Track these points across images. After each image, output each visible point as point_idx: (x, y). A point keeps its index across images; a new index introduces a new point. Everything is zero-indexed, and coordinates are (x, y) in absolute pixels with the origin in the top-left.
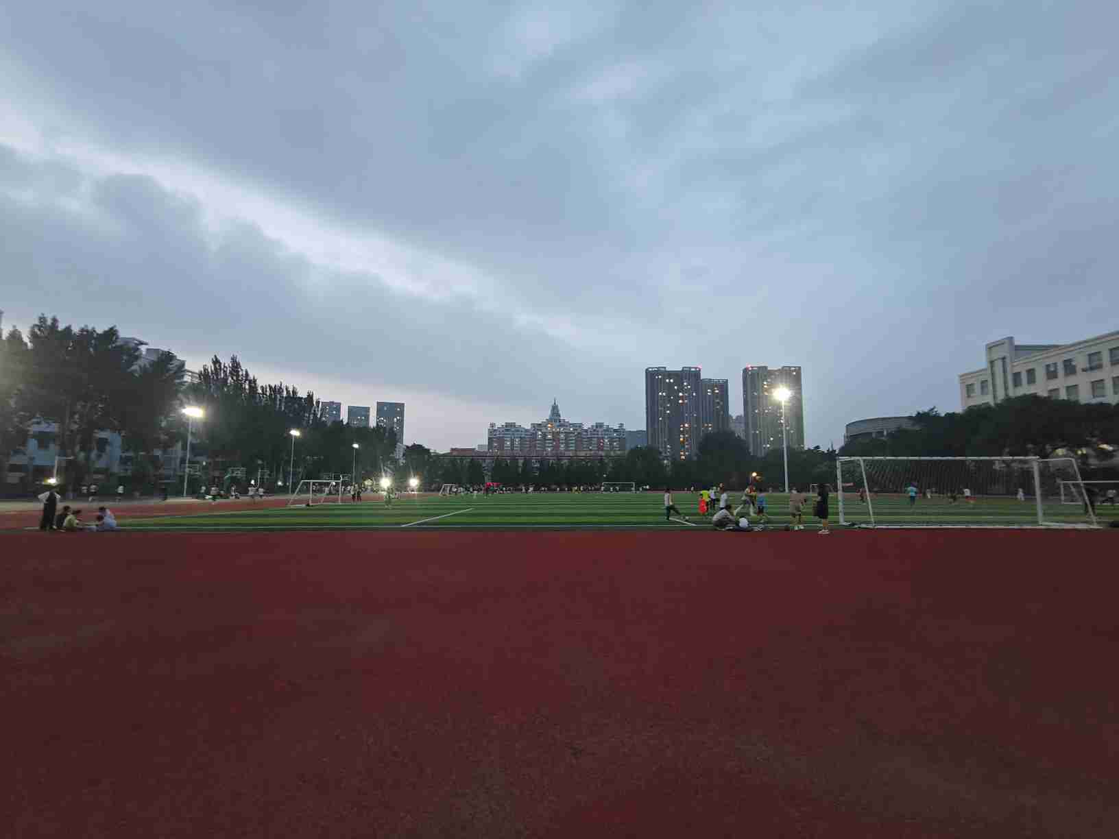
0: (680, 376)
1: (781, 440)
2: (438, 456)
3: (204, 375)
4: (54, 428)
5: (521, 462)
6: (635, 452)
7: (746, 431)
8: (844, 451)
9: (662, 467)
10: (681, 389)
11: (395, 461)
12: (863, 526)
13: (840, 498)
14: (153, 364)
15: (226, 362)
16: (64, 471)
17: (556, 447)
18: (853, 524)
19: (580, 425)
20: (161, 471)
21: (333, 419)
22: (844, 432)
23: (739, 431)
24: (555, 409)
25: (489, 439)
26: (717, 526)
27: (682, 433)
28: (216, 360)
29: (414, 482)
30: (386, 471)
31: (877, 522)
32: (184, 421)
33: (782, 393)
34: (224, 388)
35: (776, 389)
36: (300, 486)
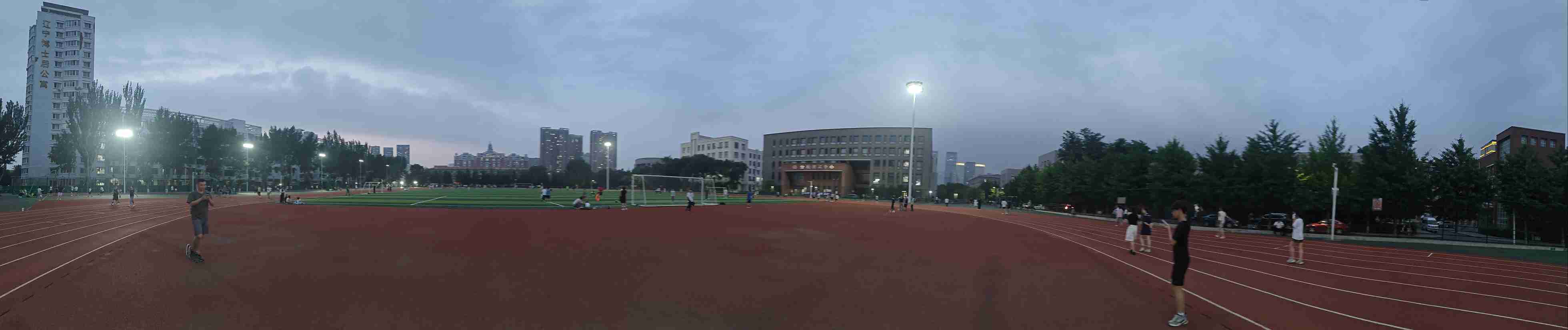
0: (558, 132)
1: (605, 165)
2: (428, 170)
3: (325, 139)
4: (278, 165)
5: (472, 172)
6: (533, 169)
7: (591, 160)
8: (634, 172)
9: (547, 176)
10: (558, 139)
11: (406, 173)
12: (642, 206)
13: (632, 193)
14: (307, 138)
15: (332, 133)
16: (284, 181)
17: (491, 165)
18: (637, 205)
19: (504, 155)
20: (314, 180)
21: (376, 154)
22: (634, 163)
23: (587, 160)
24: (490, 147)
25: (455, 161)
26: (575, 207)
27: (558, 160)
28: (329, 133)
29: (415, 182)
30: (402, 177)
31: (647, 204)
32: (320, 159)
33: (608, 144)
34: (333, 144)
35: (605, 142)
36: (365, 185)
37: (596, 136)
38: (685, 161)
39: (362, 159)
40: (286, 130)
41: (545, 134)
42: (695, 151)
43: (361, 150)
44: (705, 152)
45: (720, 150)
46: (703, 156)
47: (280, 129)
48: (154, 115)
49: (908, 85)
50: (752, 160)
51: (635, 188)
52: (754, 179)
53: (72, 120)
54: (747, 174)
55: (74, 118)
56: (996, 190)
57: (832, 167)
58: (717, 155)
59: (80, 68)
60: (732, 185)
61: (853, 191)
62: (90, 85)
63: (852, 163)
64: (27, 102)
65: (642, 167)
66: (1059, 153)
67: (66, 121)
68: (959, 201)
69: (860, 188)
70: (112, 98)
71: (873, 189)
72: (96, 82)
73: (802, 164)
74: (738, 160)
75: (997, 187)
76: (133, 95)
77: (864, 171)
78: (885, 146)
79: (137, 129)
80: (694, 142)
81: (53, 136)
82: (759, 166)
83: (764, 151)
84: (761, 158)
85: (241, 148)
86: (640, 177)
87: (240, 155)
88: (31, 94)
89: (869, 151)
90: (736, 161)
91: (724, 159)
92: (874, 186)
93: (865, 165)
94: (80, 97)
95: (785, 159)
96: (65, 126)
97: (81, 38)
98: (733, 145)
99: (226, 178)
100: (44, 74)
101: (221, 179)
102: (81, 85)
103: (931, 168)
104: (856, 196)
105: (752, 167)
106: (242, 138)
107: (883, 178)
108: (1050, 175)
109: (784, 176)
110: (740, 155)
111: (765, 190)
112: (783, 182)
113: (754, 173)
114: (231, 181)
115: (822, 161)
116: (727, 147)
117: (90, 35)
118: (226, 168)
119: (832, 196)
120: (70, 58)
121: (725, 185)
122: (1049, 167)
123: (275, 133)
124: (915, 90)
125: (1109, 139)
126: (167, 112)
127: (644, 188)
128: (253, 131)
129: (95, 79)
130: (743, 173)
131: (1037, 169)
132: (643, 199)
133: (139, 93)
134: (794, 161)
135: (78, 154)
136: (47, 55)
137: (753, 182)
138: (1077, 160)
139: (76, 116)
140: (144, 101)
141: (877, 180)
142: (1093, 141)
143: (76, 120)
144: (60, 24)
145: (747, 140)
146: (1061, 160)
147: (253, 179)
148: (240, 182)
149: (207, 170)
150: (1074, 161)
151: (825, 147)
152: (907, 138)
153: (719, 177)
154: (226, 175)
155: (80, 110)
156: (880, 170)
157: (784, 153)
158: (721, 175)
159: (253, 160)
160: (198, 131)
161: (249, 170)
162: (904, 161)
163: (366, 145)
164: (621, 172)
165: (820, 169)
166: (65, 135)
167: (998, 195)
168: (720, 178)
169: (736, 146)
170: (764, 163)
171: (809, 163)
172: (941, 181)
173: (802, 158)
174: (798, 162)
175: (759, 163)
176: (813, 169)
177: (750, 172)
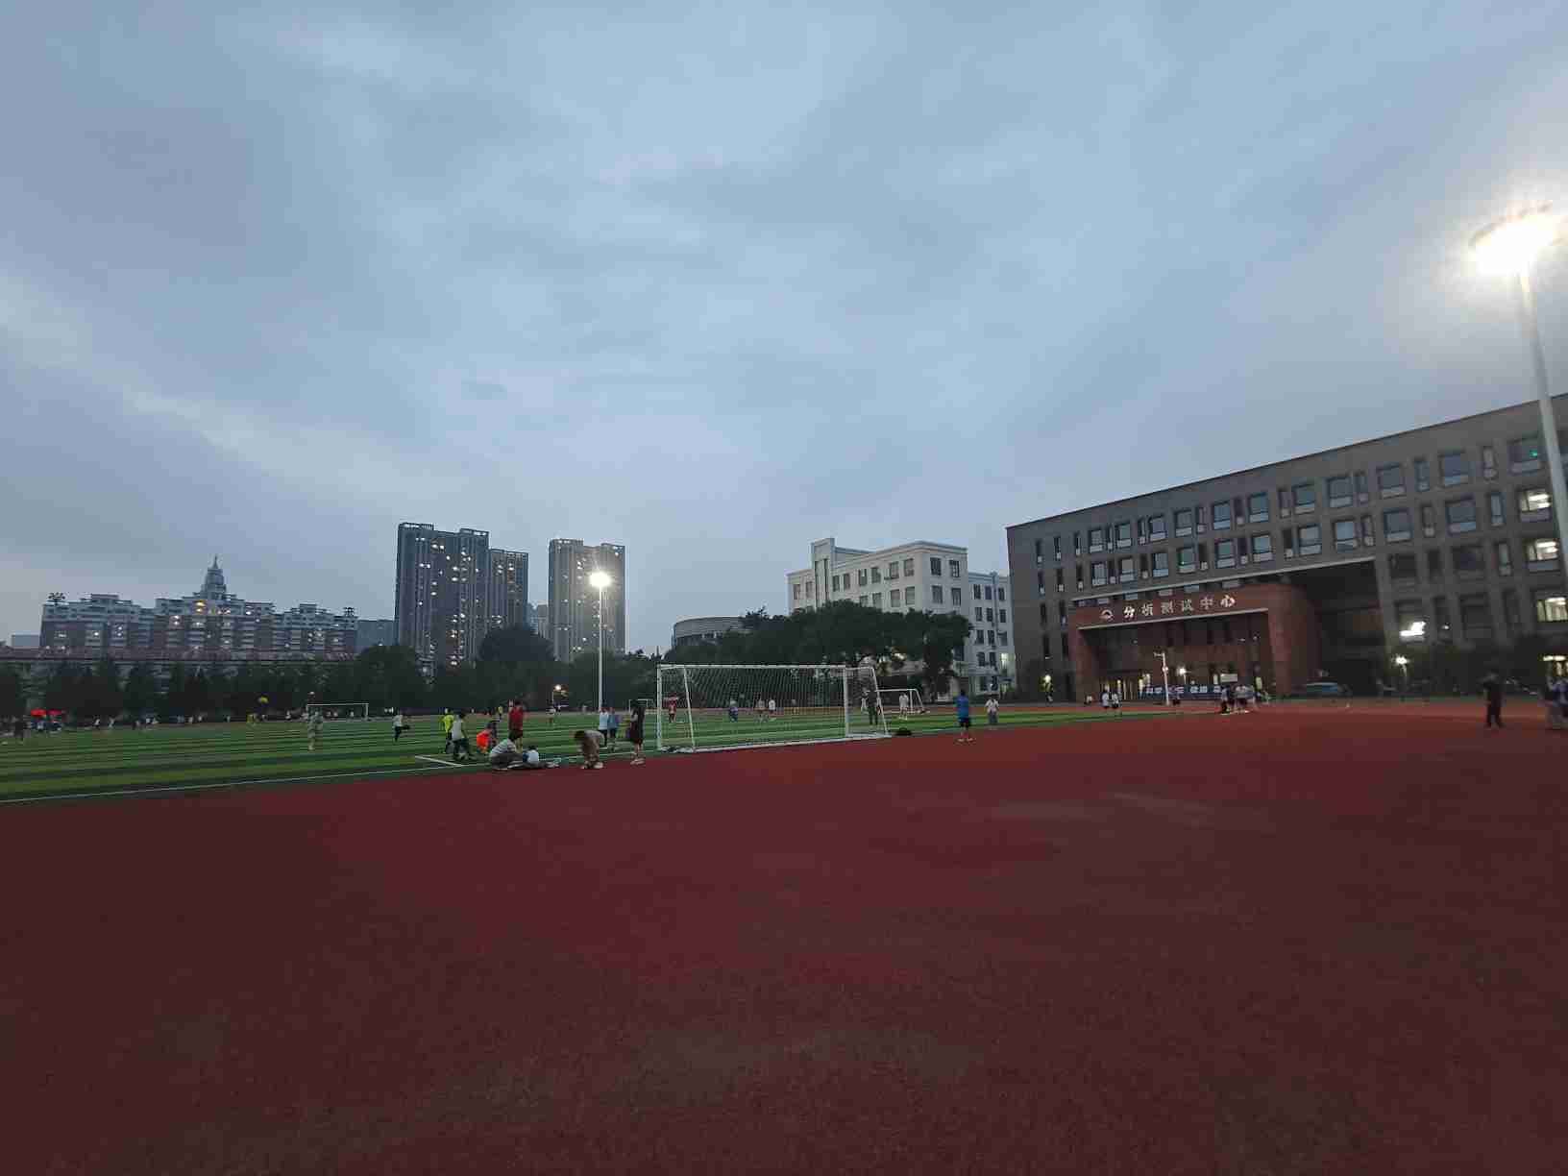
0: (456, 541)
1: (593, 643)
6: (373, 654)
7: (551, 627)
8: (671, 657)
10: (457, 560)
12: (683, 750)
17: (213, 644)
18: (673, 749)
19: (269, 607)
22: (671, 633)
23: (540, 626)
24: (214, 578)
26: (496, 764)
31: (698, 745)
35: (593, 572)
37: (565, 556)
38: (801, 619)
41: (413, 541)
42: (827, 593)
44: (853, 595)
45: (894, 585)
46: (848, 604)
50: (985, 604)
52: (992, 661)
54: (972, 648)
57: (1228, 601)
58: (886, 599)
60: (933, 681)
61: (1321, 675)
63: (1300, 581)
65: (690, 644)
69: (1347, 662)
71: (1401, 661)
73: (1130, 604)
74: (946, 608)
77: (1356, 602)
82: (1003, 620)
83: (1013, 575)
84: (1007, 594)
89: (1362, 528)
90: (938, 610)
91: (904, 610)
92: (1405, 648)
93: (1358, 580)
98: (929, 567)
104: (1333, 687)
105: (985, 626)
107: (1440, 618)
109: (1075, 646)
110: (947, 594)
111: (1026, 691)
112: (1079, 664)
113: (991, 641)
115: (1193, 585)
116: (910, 574)
121: (911, 683)
130: (960, 646)
134: (1104, 598)
137: (990, 668)
141: (1416, 628)
145: (965, 549)
151: (1197, 539)
153: (896, 661)
156: (1423, 588)
157: (1070, 575)
158: (899, 657)
162: (1530, 542)
165: (1187, 613)
168: (899, 664)
169: (936, 567)
170: (1014, 611)
171: (1151, 597)
173: (1126, 585)
174: (1115, 598)
175: (1003, 612)
176: (1164, 616)
177: (980, 640)
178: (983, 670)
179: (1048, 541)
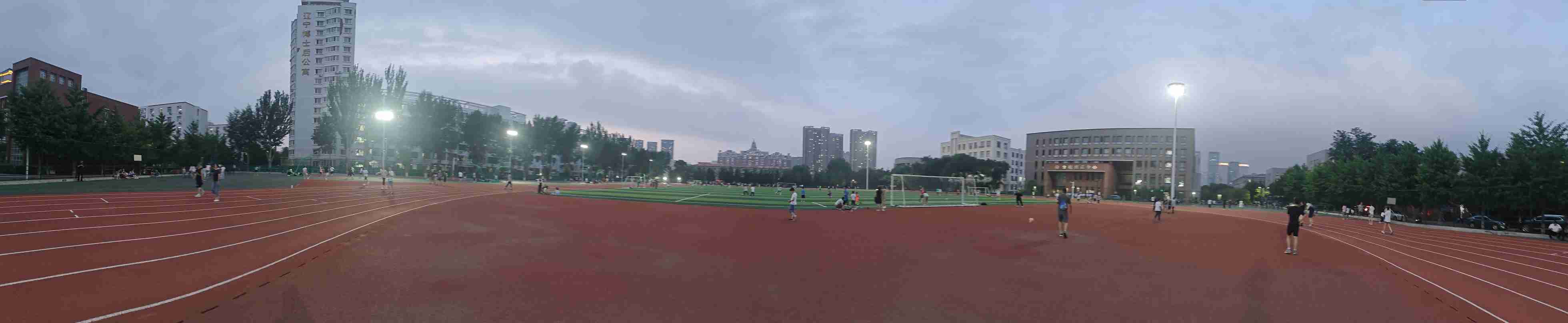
0: (820, 131)
1: (865, 165)
2: (691, 166)
3: (588, 131)
4: (540, 155)
5: (734, 170)
6: (797, 169)
7: (851, 159)
8: (894, 171)
9: (810, 176)
10: (820, 138)
11: (669, 168)
12: (901, 206)
13: (892, 193)
14: (570, 128)
15: (595, 124)
17: (754, 163)
18: (896, 206)
19: (767, 153)
20: (574, 171)
21: (640, 148)
22: (894, 162)
23: (847, 159)
24: (754, 144)
25: (718, 158)
26: (837, 207)
27: (820, 159)
28: (592, 125)
29: (679, 179)
30: (665, 173)
31: (907, 204)
32: (581, 150)
33: (868, 143)
34: (595, 136)
35: (865, 141)
36: (627, 179)
37: (856, 135)
38: (946, 159)
39: (624, 152)
40: (548, 119)
41: (808, 132)
42: (956, 151)
43: (625, 143)
44: (966, 152)
45: (982, 150)
46: (964, 155)
47: (542, 118)
48: (417, 98)
49: (1170, 86)
50: (1015, 159)
51: (894, 188)
52: (1016, 179)
53: (332, 104)
54: (1009, 174)
55: (334, 101)
56: (1261, 190)
57: (1095, 167)
58: (979, 154)
59: (341, 53)
60: (994, 185)
61: (1116, 193)
62: (350, 69)
63: (1115, 164)
64: (292, 90)
65: (901, 168)
66: (1329, 152)
67: (327, 105)
68: (1223, 203)
69: (1122, 190)
70: (373, 81)
71: (1135, 191)
72: (357, 66)
73: (1065, 164)
74: (1000, 159)
75: (1263, 186)
76: (395, 77)
77: (1127, 172)
78: (1147, 147)
79: (397, 110)
80: (954, 141)
81: (315, 119)
82: (1021, 166)
83: (1027, 151)
84: (1024, 157)
85: (506, 135)
86: (899, 177)
87: (504, 142)
88: (294, 82)
89: (1132, 151)
90: (998, 160)
91: (985, 159)
92: (1136, 187)
93: (1128, 166)
94: (340, 81)
95: (1047, 158)
96: (326, 110)
97: (342, 24)
98: (996, 145)
99: (489, 165)
100: (306, 62)
101: (484, 166)
102: (341, 69)
103: (1194, 170)
104: (1118, 197)
105: (1014, 167)
106: (506, 125)
107: (1145, 179)
108: (1320, 174)
109: (1046, 176)
110: (1002, 155)
112: (1046, 183)
113: (1016, 172)
114: (494, 169)
115: (1085, 161)
116: (988, 146)
117: (351, 21)
118: (489, 155)
119: (1094, 198)
120: (332, 44)
121: (987, 185)
122: (1318, 167)
123: (538, 121)
124: (1176, 93)
125: (1381, 139)
126: (430, 96)
127: (903, 189)
128: (517, 119)
129: (356, 63)
130: (1005, 173)
131: (1305, 168)
132: (902, 200)
133: (401, 76)
134: (1057, 161)
135: (338, 137)
136: (308, 44)
137: (1015, 182)
138: (1348, 159)
139: (337, 101)
140: (406, 84)
141: (1139, 182)
142: (1365, 140)
143: (336, 103)
144: (321, 14)
145: (1010, 139)
146: (1331, 159)
147: (516, 167)
148: (503, 170)
149: (470, 157)
150: (1345, 161)
151: (1088, 147)
152: (1169, 138)
154: (489, 162)
155: (340, 94)
156: (1142, 171)
157: (1047, 152)
158: (982, 175)
159: (516, 148)
160: (462, 115)
161: (512, 157)
162: (1167, 162)
163: (630, 138)
164: (881, 171)
165: (1082, 169)
166: (326, 118)
167: (1263, 195)
168: (982, 178)
169: (999, 145)
170: (1026, 164)
171: (1071, 163)
172: (1204, 182)
173: (1063, 158)
174: (1060, 162)
175: (1022, 163)
176: (1076, 169)
177: (1012, 172)
178: (1012, 182)
179: (1041, 140)
